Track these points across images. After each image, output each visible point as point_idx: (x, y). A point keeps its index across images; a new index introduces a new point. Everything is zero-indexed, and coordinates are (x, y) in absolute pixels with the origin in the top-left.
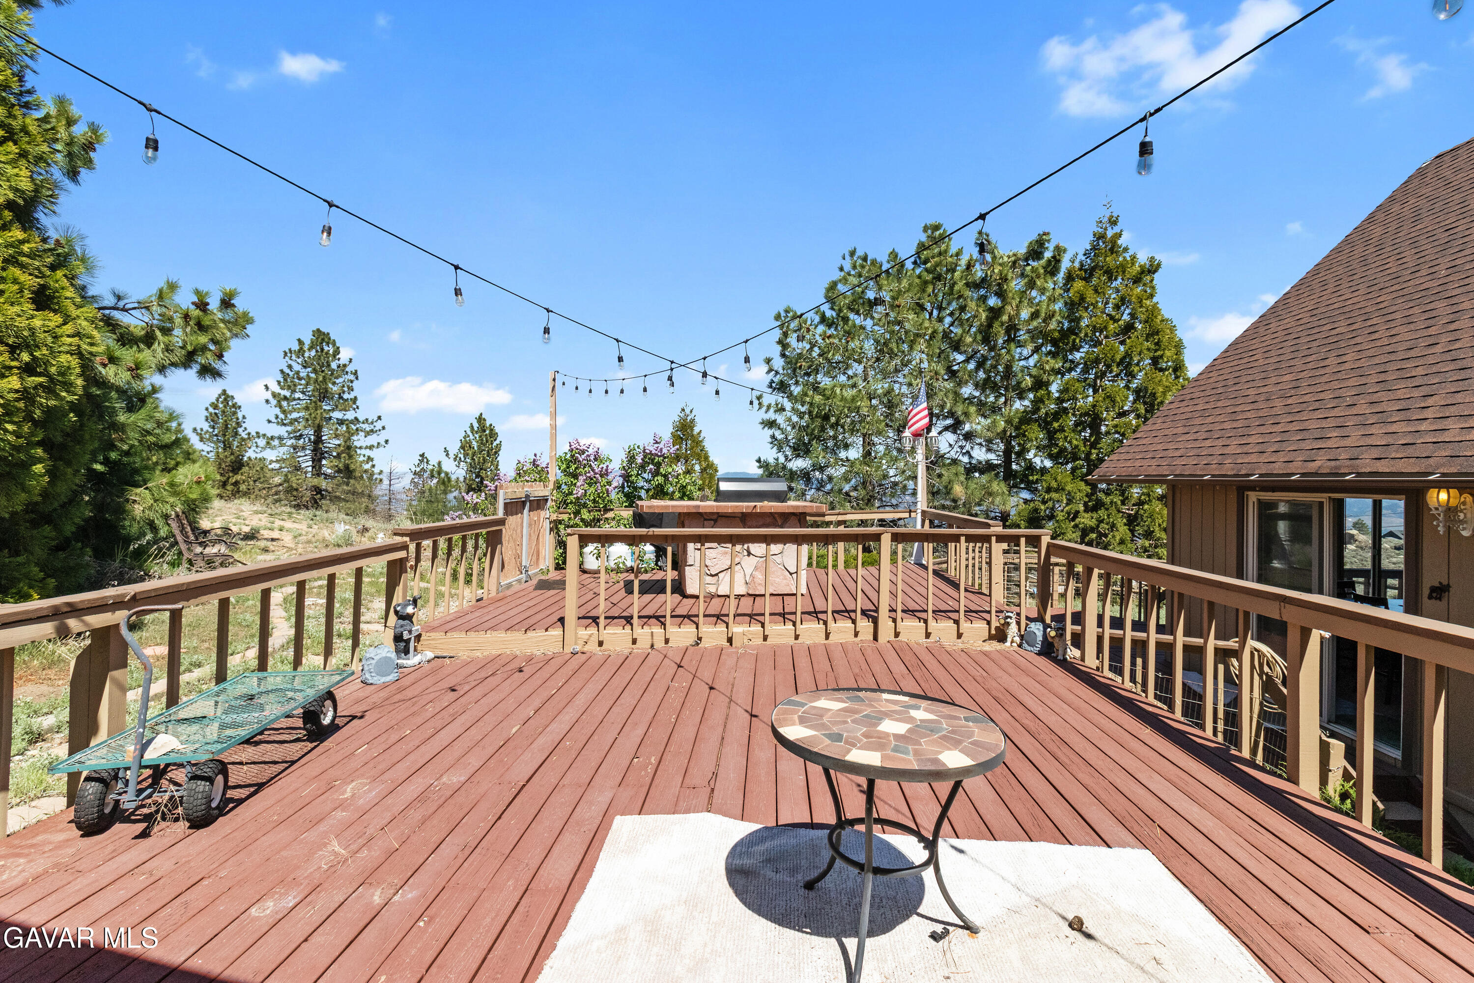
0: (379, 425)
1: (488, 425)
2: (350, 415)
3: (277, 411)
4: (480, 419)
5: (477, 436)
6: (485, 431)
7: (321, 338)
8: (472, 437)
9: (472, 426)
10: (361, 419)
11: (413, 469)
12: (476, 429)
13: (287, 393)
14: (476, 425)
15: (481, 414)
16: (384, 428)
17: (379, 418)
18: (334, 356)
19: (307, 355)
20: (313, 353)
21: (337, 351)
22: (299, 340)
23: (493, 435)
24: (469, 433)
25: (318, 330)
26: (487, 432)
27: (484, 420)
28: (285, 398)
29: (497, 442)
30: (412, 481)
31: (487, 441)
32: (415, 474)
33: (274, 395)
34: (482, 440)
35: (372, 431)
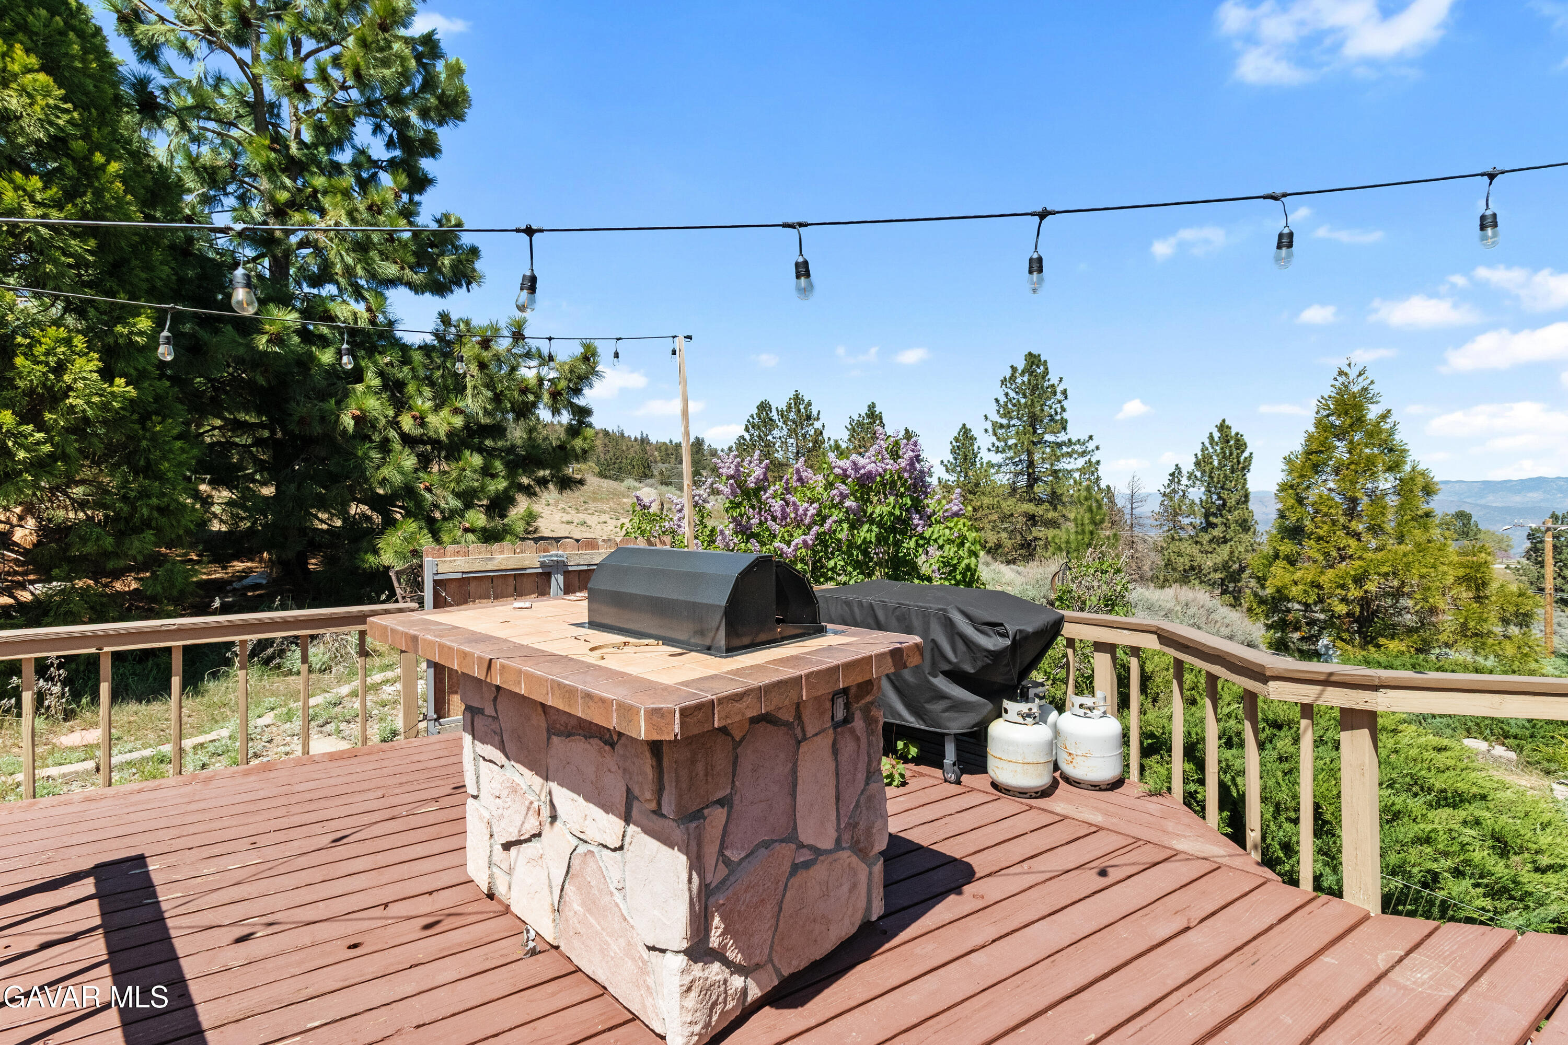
0: (1091, 446)
1: (1233, 434)
2: (1062, 437)
3: (994, 439)
4: (1223, 427)
5: (1218, 448)
6: (1228, 442)
7: (1033, 360)
8: (1211, 450)
9: (1211, 437)
10: (1074, 440)
11: (1162, 490)
12: (1216, 439)
13: (1004, 421)
14: (1216, 435)
15: (1224, 421)
16: (1097, 448)
17: (1091, 438)
18: (1043, 378)
19: (1019, 380)
20: (1026, 379)
21: (1046, 372)
22: (1012, 367)
23: (1240, 445)
24: (1208, 445)
25: (1030, 354)
26: (1232, 443)
27: (1229, 428)
28: (1002, 426)
29: (1246, 454)
30: (1162, 504)
31: (1231, 454)
32: (1164, 495)
33: (994, 424)
34: (1224, 453)
35: (1084, 452)
